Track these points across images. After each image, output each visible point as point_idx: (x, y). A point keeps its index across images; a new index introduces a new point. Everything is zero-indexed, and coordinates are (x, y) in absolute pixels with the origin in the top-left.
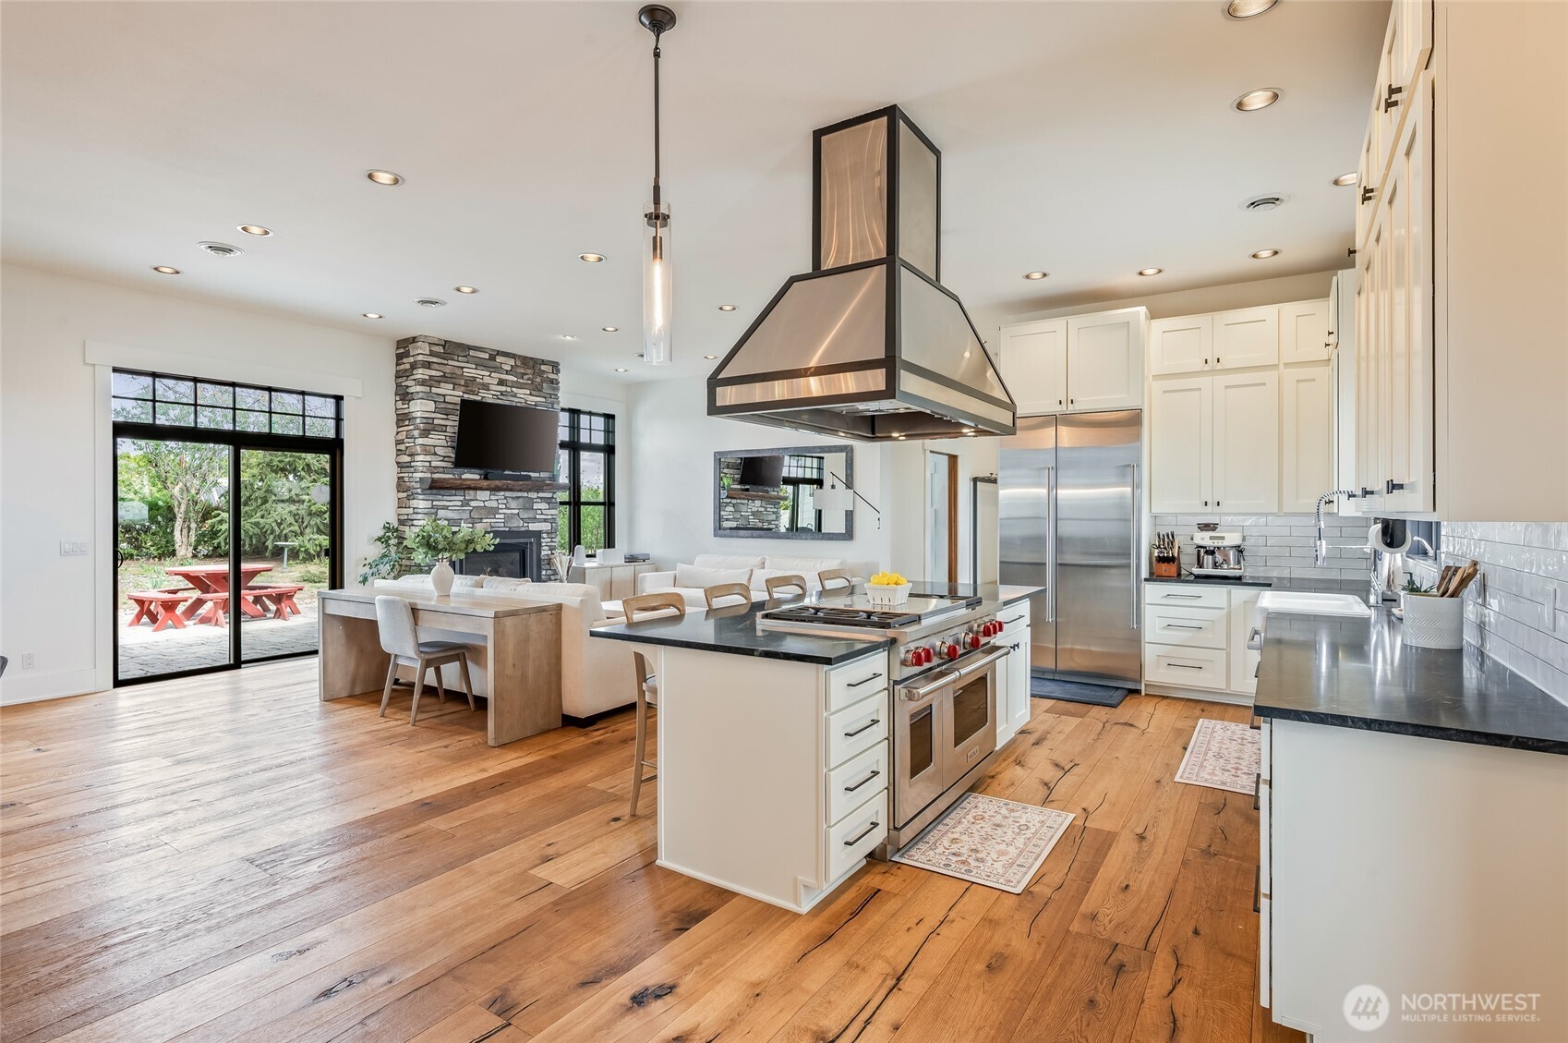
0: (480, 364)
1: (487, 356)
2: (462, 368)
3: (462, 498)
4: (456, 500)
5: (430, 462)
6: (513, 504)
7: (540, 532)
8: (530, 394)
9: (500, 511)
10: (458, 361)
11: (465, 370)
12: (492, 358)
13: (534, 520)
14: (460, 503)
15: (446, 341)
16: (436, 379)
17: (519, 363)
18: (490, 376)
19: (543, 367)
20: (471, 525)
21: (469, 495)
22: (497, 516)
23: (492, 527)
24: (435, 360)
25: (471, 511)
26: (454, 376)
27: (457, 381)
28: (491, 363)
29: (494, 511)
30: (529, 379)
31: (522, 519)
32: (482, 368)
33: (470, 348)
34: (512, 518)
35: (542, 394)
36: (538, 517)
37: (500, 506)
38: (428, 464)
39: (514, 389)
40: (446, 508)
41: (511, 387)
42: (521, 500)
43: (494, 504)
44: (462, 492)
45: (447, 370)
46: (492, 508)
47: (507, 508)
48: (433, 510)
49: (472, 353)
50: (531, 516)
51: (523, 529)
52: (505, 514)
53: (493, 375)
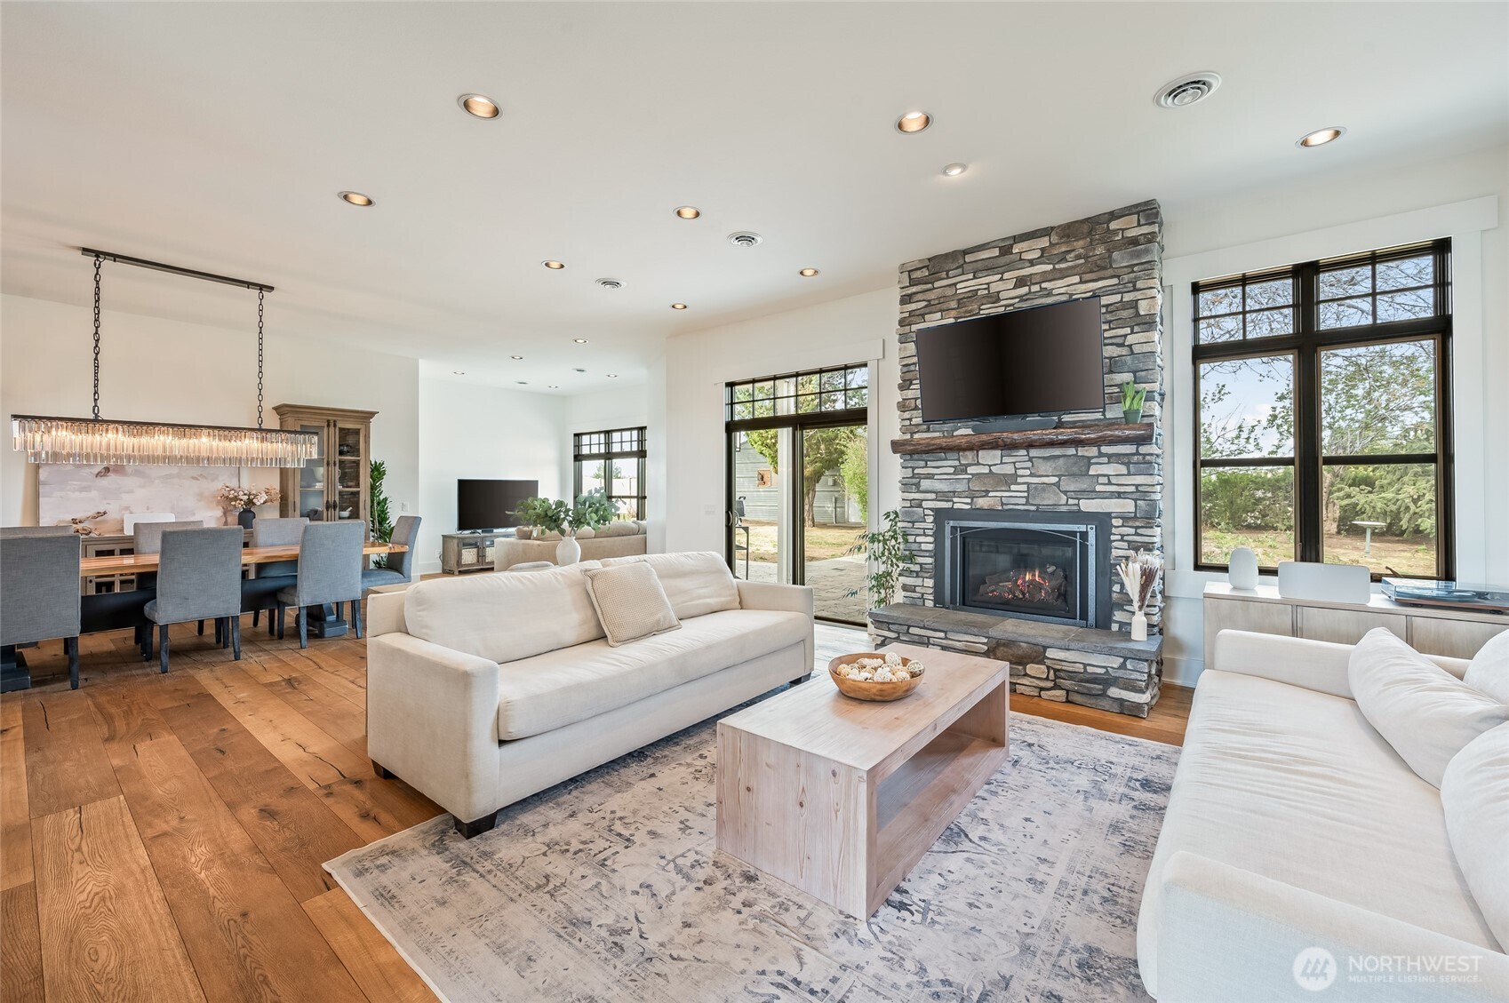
0: (988, 268)
1: (996, 252)
2: (955, 284)
3: (957, 463)
4: (947, 465)
5: (910, 419)
6: (1044, 467)
7: (1109, 515)
8: (1081, 282)
9: (1019, 480)
10: (948, 277)
11: (958, 286)
12: (1006, 250)
13: (1092, 494)
14: (952, 470)
15: (929, 259)
16: (918, 313)
17: (1055, 239)
18: (1001, 279)
19: (1114, 225)
20: (969, 500)
21: (965, 457)
22: (1013, 487)
23: (1002, 504)
24: (914, 289)
25: (969, 480)
26: (942, 300)
27: (944, 306)
28: (1007, 258)
29: (1011, 479)
30: (1078, 257)
31: (1065, 493)
32: (985, 273)
33: (965, 252)
34: (1044, 490)
35: (1109, 272)
36: (1098, 488)
37: (1020, 472)
38: (907, 423)
39: (1044, 285)
40: (930, 477)
41: (1040, 283)
42: (1062, 459)
43: (1009, 469)
44: (955, 455)
45: (932, 295)
46: (1005, 475)
47: (1032, 475)
48: (914, 481)
49: (968, 258)
50: (1084, 487)
51: (1064, 509)
52: (1028, 484)
53: (1006, 276)
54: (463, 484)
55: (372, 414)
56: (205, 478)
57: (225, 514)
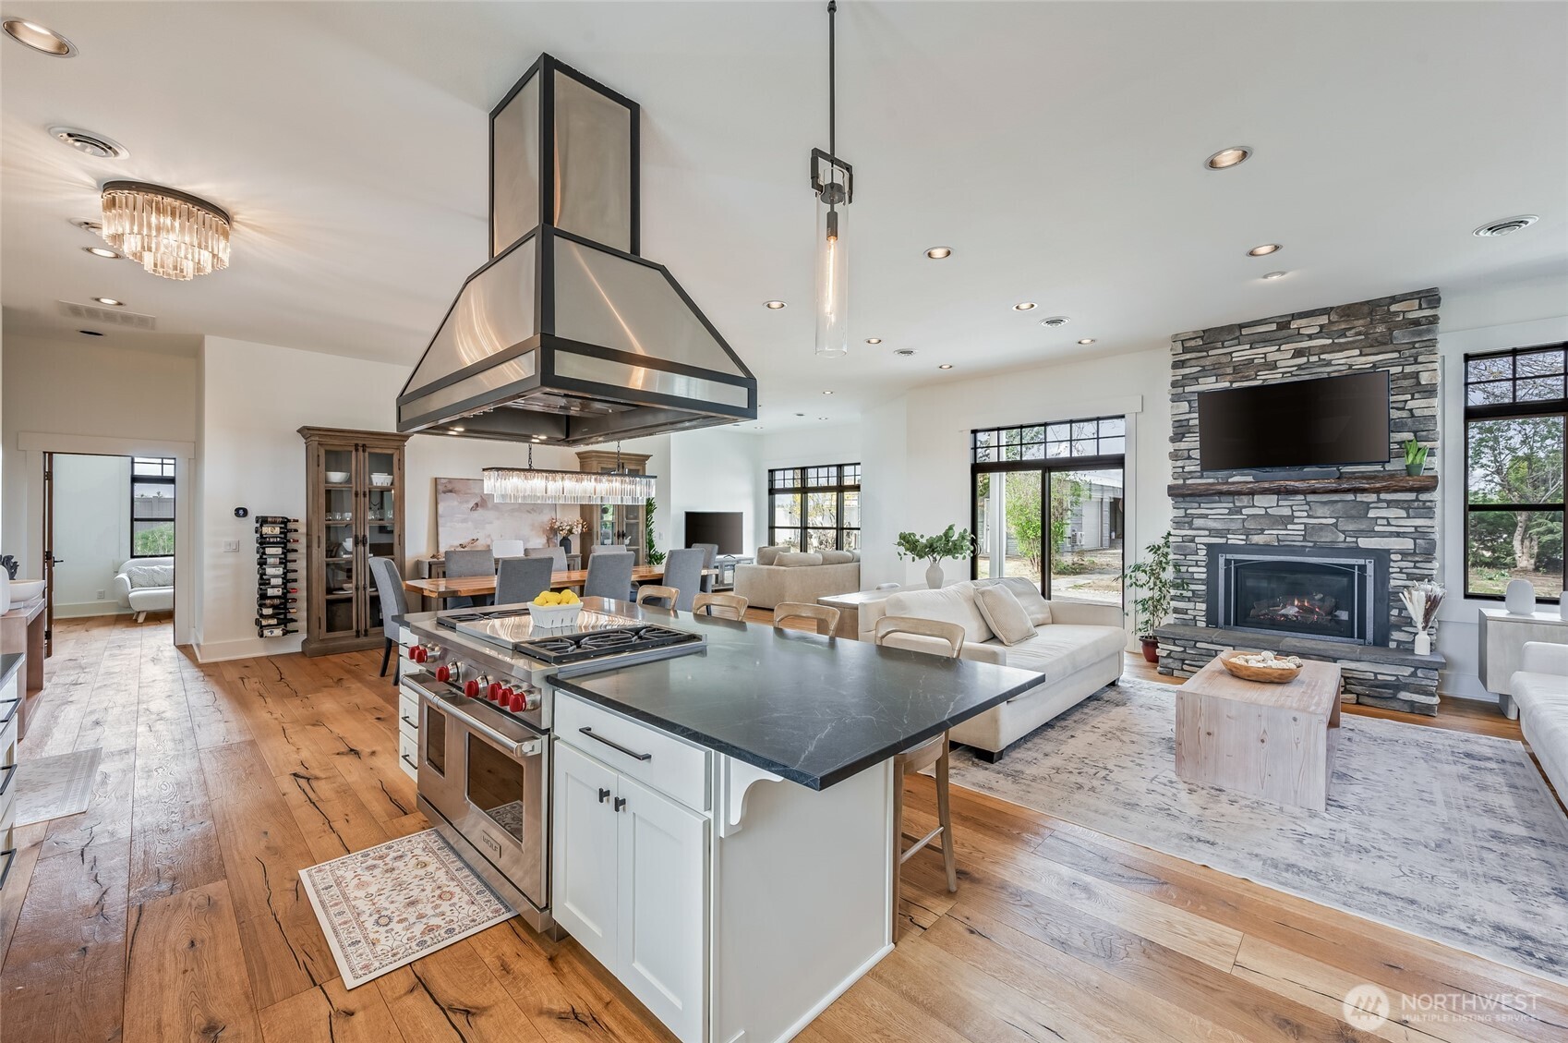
0: (1266, 340)
1: (1274, 327)
2: (1231, 353)
3: (1231, 505)
4: (1220, 509)
5: (1183, 467)
6: (1320, 511)
7: (1388, 552)
8: (1361, 355)
9: (1296, 520)
10: (1223, 347)
11: (1234, 355)
12: (1284, 326)
13: (1371, 533)
14: (1226, 511)
15: (1204, 331)
16: (1191, 376)
17: (1334, 317)
18: (1279, 350)
19: (1394, 308)
20: (1244, 537)
21: (1240, 501)
22: (1289, 527)
23: (1279, 541)
24: (1188, 356)
25: (1244, 520)
26: (1216, 366)
27: (1220, 372)
28: (1284, 333)
29: (1290, 519)
30: (1359, 334)
31: (1343, 532)
32: (1262, 345)
33: (1241, 326)
34: (1321, 529)
35: (1390, 347)
36: (1377, 528)
37: (1296, 514)
38: (1180, 470)
39: (1322, 357)
40: (1205, 516)
41: (1319, 355)
42: (1340, 505)
43: (1287, 512)
44: (1230, 499)
45: (1207, 362)
46: (1281, 516)
47: (1309, 516)
48: (1186, 519)
49: (1245, 332)
50: (1363, 527)
51: (1342, 546)
52: (1305, 524)
53: (1283, 347)
54: (688, 514)
55: (648, 457)
56: (535, 511)
57: (548, 540)
